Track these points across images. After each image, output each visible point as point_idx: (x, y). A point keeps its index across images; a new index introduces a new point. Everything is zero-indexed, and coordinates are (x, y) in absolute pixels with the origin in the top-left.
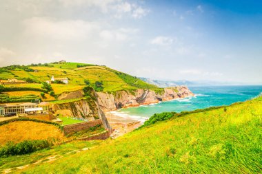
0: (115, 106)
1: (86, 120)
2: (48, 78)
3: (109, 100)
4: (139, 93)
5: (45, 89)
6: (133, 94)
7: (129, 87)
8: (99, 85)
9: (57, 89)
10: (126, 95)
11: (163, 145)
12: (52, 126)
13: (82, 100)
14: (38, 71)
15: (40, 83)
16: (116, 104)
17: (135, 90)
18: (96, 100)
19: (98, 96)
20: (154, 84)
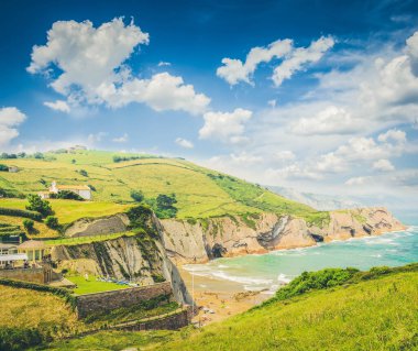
0: (205, 252)
1: (133, 284)
2: (42, 186)
3: (191, 237)
4: (266, 222)
5: (35, 213)
6: (251, 225)
7: (242, 208)
8: (167, 203)
9: (64, 211)
10: (233, 226)
11: (323, 345)
12: (49, 297)
13: (124, 237)
14: (18, 170)
15: (23, 197)
16: (207, 248)
17: (256, 216)
18: (159, 238)
19: (162, 229)
20: (305, 201)
